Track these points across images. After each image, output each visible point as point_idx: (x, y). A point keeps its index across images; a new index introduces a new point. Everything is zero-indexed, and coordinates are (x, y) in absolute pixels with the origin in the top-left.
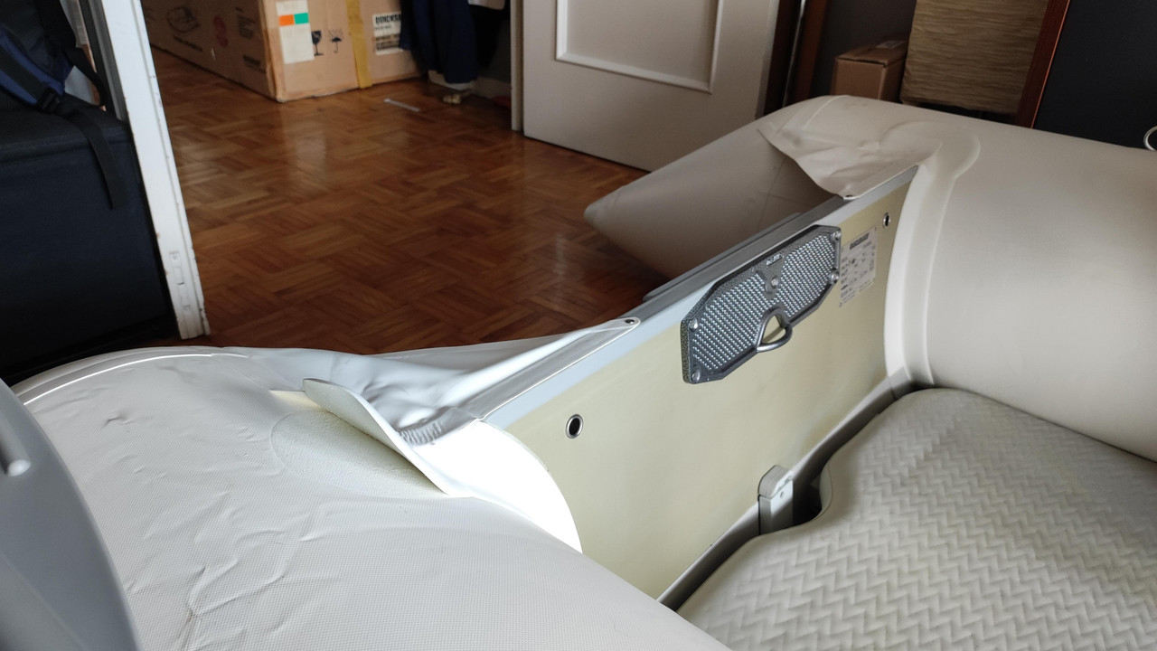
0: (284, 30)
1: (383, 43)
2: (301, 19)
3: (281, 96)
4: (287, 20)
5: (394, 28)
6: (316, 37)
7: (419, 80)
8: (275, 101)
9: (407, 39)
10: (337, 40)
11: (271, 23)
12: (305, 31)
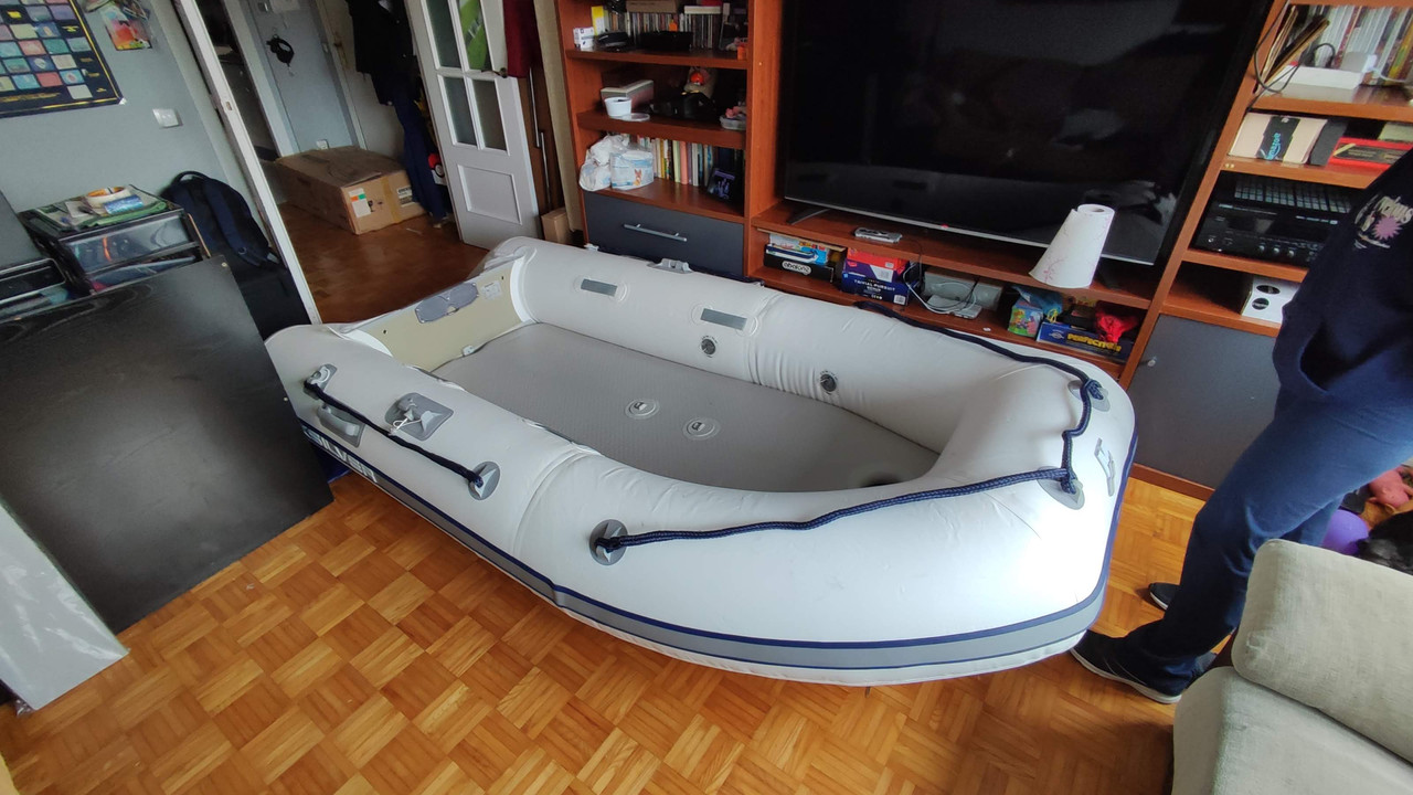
0: (354, 203)
1: (405, 201)
2: (362, 197)
3: (357, 233)
4: (355, 199)
5: (409, 193)
6: (370, 204)
7: (426, 215)
8: (354, 234)
9: (416, 197)
10: (381, 203)
11: (348, 201)
12: (365, 202)
